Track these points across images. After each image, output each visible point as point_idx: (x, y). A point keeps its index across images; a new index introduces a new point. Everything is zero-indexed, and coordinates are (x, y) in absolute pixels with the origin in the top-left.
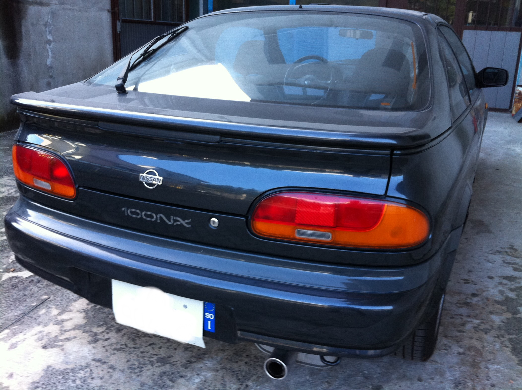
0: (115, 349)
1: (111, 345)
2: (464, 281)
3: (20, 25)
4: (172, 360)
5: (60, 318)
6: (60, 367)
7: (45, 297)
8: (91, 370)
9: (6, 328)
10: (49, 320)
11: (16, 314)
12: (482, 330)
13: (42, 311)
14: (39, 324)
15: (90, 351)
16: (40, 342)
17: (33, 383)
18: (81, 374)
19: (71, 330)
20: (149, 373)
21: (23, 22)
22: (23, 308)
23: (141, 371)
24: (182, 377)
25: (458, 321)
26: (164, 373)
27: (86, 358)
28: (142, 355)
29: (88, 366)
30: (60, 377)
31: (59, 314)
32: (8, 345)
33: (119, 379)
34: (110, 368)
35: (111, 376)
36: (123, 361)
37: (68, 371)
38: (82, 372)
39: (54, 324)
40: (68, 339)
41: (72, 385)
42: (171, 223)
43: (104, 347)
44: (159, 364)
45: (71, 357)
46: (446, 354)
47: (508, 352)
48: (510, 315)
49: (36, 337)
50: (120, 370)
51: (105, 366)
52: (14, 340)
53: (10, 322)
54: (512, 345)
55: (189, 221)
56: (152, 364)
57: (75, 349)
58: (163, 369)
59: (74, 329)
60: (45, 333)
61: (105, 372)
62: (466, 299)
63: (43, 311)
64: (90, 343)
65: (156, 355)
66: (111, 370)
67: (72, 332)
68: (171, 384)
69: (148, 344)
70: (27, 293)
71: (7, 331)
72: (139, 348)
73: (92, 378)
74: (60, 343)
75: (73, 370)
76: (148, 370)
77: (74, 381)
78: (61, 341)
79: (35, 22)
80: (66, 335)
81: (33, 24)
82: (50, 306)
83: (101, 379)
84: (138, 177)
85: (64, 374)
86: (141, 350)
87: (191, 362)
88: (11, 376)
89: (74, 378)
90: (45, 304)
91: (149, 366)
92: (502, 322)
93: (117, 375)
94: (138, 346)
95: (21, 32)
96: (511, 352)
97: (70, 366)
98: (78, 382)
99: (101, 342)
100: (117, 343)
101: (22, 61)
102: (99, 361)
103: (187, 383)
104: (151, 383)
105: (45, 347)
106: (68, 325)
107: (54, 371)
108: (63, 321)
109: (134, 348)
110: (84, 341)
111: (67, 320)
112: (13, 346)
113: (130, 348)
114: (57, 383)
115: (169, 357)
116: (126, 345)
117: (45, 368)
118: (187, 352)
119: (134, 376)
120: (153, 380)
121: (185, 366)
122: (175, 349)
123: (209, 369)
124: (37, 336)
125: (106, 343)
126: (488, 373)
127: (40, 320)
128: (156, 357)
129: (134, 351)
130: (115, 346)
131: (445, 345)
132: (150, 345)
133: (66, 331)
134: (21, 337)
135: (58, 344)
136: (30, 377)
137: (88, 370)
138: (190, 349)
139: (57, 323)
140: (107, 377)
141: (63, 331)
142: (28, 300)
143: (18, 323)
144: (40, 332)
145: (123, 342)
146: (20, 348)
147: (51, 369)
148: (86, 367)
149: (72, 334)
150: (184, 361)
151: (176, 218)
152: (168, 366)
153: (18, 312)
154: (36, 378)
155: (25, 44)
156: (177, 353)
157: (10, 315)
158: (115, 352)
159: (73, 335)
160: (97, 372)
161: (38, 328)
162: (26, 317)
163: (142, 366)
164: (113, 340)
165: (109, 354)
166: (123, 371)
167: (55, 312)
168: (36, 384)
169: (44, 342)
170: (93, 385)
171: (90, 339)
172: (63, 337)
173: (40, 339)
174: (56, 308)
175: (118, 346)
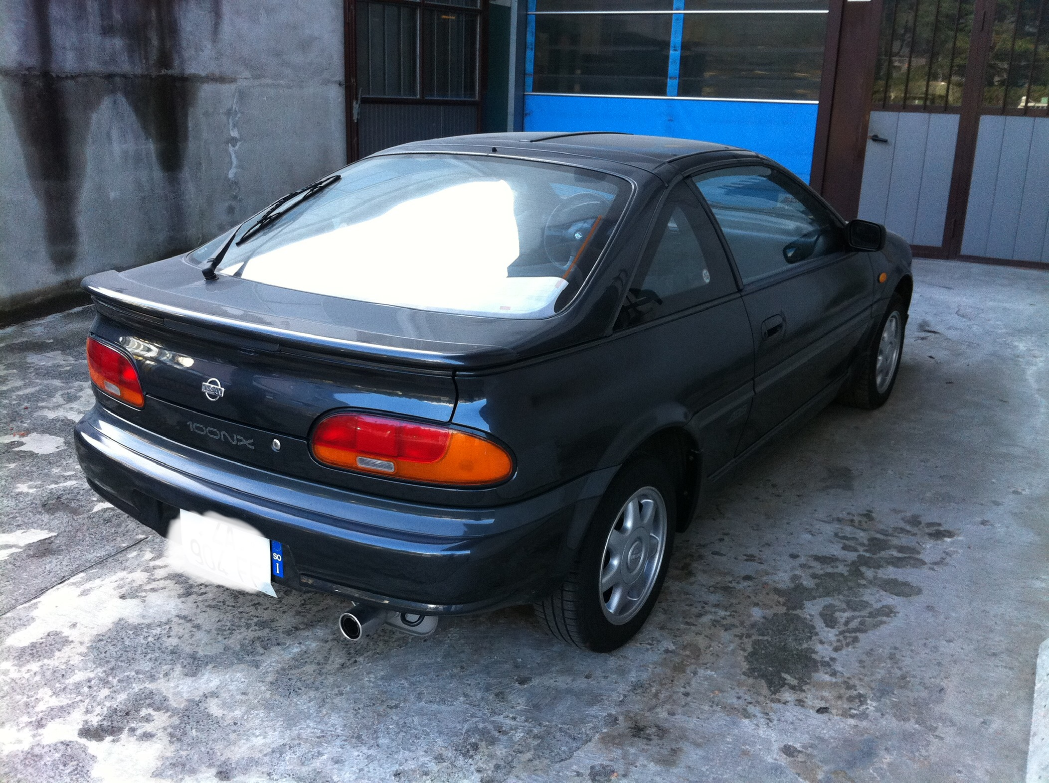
0: (209, 606)
1: (206, 600)
2: (745, 557)
3: (186, 116)
4: (274, 625)
5: (152, 564)
6: (134, 620)
7: (142, 537)
8: (170, 628)
9: (82, 571)
10: (138, 565)
11: (98, 555)
12: (723, 625)
13: (133, 554)
14: (124, 570)
15: (176, 605)
16: (119, 591)
17: (99, 635)
18: (158, 631)
19: (161, 579)
20: (239, 637)
21: (191, 110)
22: (109, 548)
23: (231, 634)
24: (278, 644)
25: (695, 610)
26: (259, 638)
27: (169, 612)
28: (239, 616)
29: (169, 622)
30: (131, 632)
31: (153, 559)
32: (79, 590)
33: (200, 640)
34: (194, 627)
35: (193, 635)
36: (213, 620)
37: (143, 626)
38: (159, 629)
39: (142, 571)
40: (153, 590)
41: (143, 641)
42: (234, 443)
43: (196, 602)
44: (257, 628)
45: (151, 610)
46: (648, 650)
47: (741, 657)
48: (782, 610)
49: (116, 584)
50: (206, 630)
51: (189, 625)
52: (87, 586)
53: (88, 565)
54: (754, 648)
55: (251, 441)
56: (248, 626)
57: (159, 602)
58: (259, 634)
59: (165, 578)
60: (128, 580)
61: (187, 631)
62: (730, 582)
63: (135, 554)
64: (179, 596)
65: (258, 617)
66: (194, 630)
67: (162, 582)
68: (261, 651)
69: (251, 604)
70: (120, 530)
71: (82, 575)
72: (239, 607)
73: (169, 637)
74: (144, 594)
75: (149, 626)
76: (240, 633)
77: (146, 638)
78: (146, 591)
79: (211, 110)
80: (154, 585)
81: (206, 114)
82: (144, 548)
83: (179, 638)
84: (200, 386)
85: (137, 629)
86: (241, 609)
87: (297, 629)
88: (74, 625)
89: (147, 634)
90: (139, 546)
91: (243, 629)
92: (764, 617)
93: (199, 635)
94: (238, 604)
95: (186, 128)
96: (746, 658)
97: (146, 621)
98: (150, 639)
99: (194, 596)
100: (214, 599)
101: (186, 173)
102: (184, 617)
103: (282, 652)
104: (238, 648)
105: (123, 597)
106: (160, 573)
107: (126, 624)
108: (154, 568)
109: (233, 606)
110: (173, 593)
111: (161, 567)
112: (85, 593)
113: (228, 606)
114: (126, 639)
115: (273, 621)
116: (224, 603)
117: (116, 620)
118: (297, 617)
119: (220, 638)
120: (242, 645)
121: (288, 633)
122: (284, 612)
123: (317, 638)
124: (118, 583)
125: (201, 598)
126: (690, 679)
127: (128, 564)
128: (256, 620)
129: (231, 610)
130: (210, 603)
131: (653, 639)
132: (254, 605)
133: (154, 580)
134: (98, 582)
135: (140, 594)
136: (96, 629)
137: (167, 627)
138: (302, 614)
139: (146, 570)
140: (187, 636)
141: (150, 580)
142: (119, 539)
143: (98, 566)
144: (122, 579)
145: (221, 599)
146: (93, 597)
147: (122, 622)
148: (166, 624)
149: (162, 583)
150: (290, 627)
151: (239, 437)
152: (267, 630)
153: (102, 553)
154: (103, 630)
155: (192, 147)
156: (285, 617)
157: (90, 556)
158: (208, 609)
159: (161, 586)
160: (176, 629)
161: (121, 574)
162: (110, 560)
163: (234, 628)
164: (210, 595)
165: (199, 611)
166: (209, 632)
167: (148, 555)
168: (101, 637)
169: (123, 591)
170: (167, 644)
171: (182, 591)
172: (149, 587)
173: (120, 587)
174: (151, 552)
175: (214, 603)
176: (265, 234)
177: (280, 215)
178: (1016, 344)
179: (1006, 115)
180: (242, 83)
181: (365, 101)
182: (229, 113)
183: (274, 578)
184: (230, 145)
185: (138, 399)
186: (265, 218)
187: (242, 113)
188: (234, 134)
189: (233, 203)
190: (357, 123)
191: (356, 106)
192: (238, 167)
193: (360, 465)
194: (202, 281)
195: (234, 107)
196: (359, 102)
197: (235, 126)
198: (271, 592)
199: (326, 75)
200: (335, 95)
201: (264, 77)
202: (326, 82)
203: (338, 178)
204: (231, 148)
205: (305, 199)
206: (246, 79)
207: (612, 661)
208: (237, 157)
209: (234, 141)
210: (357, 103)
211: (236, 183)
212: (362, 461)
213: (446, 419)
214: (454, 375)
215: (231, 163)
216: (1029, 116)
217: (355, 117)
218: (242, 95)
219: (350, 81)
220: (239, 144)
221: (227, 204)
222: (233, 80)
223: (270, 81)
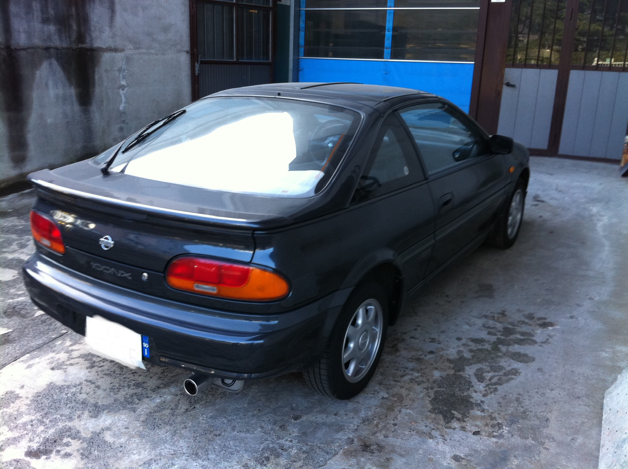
0: (105, 374)
1: (103, 371)
2: (430, 340)
3: (94, 72)
4: (145, 385)
5: (70, 348)
6: (59, 383)
7: (64, 331)
8: (82, 388)
9: (28, 353)
10: (62, 349)
11: (38, 343)
12: (416, 382)
13: (59, 342)
14: (53, 352)
15: (85, 374)
16: (51, 365)
17: (37, 393)
18: (74, 390)
19: (76, 358)
20: (124, 393)
21: (97, 69)
22: (45, 339)
23: (119, 391)
24: (147, 397)
25: (399, 373)
26: (135, 394)
27: (81, 378)
28: (124, 380)
29: (80, 384)
30: (58, 391)
31: (71, 346)
32: (26, 365)
33: (100, 395)
34: (96, 387)
35: (95, 393)
36: (108, 383)
37: (65, 387)
38: (75, 389)
39: (64, 353)
40: (71, 364)
41: (65, 396)
42: (119, 275)
43: (97, 372)
44: (134, 387)
45: (70, 377)
46: (371, 397)
47: (427, 401)
48: (452, 372)
49: (48, 361)
50: (103, 389)
51: (93, 386)
52: (31, 362)
53: (31, 349)
54: (435, 396)
55: (130, 274)
56: (129, 386)
57: (75, 372)
58: (135, 391)
59: (79, 357)
60: (56, 359)
61: (91, 389)
62: (421, 355)
63: (60, 342)
64: (87, 368)
65: (135, 381)
66: (96, 389)
67: (76, 359)
68: (137, 401)
69: (131, 372)
70: (52, 327)
71: (28, 355)
72: (123, 375)
73: (80, 393)
74: (65, 367)
75: (68, 387)
76: (124, 391)
77: (66, 394)
78: (66, 365)
79: (109, 69)
80: (72, 361)
81: (106, 71)
82: (66, 339)
83: (87, 394)
84: (99, 241)
85: (61, 389)
86: (125, 376)
87: (159, 388)
88: (23, 387)
89: (67, 392)
90: (63, 337)
91: (126, 388)
92: (441, 377)
93: (99, 392)
94: (123, 373)
95: (94, 80)
96: (430, 401)
97: (67, 384)
98: (69, 395)
99: (96, 368)
100: (108, 370)
101: (94, 108)
102: (90, 381)
103: (150, 402)
104: (122, 400)
105: (53, 369)
106: (75, 354)
107: (54, 386)
108: (72, 351)
109: (120, 374)
110: (85, 366)
111: (76, 350)
112: (29, 367)
113: (117, 374)
114: (54, 395)
115: (144, 383)
116: (114, 372)
117: (49, 383)
118: (159, 380)
119: (112, 394)
120: (125, 398)
121: (154, 390)
122: (151, 377)
123: (171, 394)
124: (49, 360)
125: (100, 369)
126: (397, 415)
127: (55, 349)
128: (133, 382)
129: (118, 376)
130: (105, 372)
131: (375, 391)
132: (133, 373)
133: (72, 358)
134: (37, 360)
135: (63, 367)
136: (36, 389)
137: (80, 387)
138: (162, 378)
139: (67, 352)
140: (92, 393)
141: (69, 358)
142: (50, 333)
143: (38, 350)
144: (52, 358)
145: (113, 370)
146: (34, 369)
147: (52, 384)
148: (79, 385)
149: (76, 360)
150: (154, 386)
151: (123, 272)
152: (140, 389)
153: (40, 342)
154: (40, 390)
155: (97, 91)
156: (151, 380)
157: (33, 344)
158: (104, 376)
159: (76, 362)
160: (85, 389)
161: (52, 355)
162: (45, 346)
163: (120, 387)
164: (106, 368)
165: (99, 377)
166: (105, 390)
167: (68, 343)
168: (39, 394)
169: (53, 365)
170: (79, 398)
171: (88, 365)
172: (68, 363)
173: (51, 363)
174: (70, 341)
175: (108, 372)
176: (139, 146)
177: (149, 134)
178: (591, 208)
179: (586, 70)
180: (128, 52)
181: (202, 63)
182: (120, 70)
183: (144, 358)
184: (121, 89)
185: (61, 248)
186: (140, 136)
187: (128, 70)
188: (123, 83)
189: (123, 125)
190: (198, 76)
191: (197, 65)
192: (125, 103)
193: (196, 289)
194: (101, 175)
195: (123, 67)
196: (199, 63)
197: (124, 78)
198: (143, 367)
199: (179, 47)
200: (184, 59)
201: (141, 48)
202: (179, 51)
203: (184, 112)
204: (121, 92)
205: (164, 124)
206: (130, 49)
207: (350, 405)
208: (125, 97)
209: (123, 87)
210: (198, 64)
211: (124, 113)
212: (197, 287)
213: (248, 260)
214: (253, 234)
215: (121, 101)
216: (599, 71)
217: (197, 72)
218: (128, 60)
219: (194, 51)
220: (126, 89)
221: (119, 126)
222: (122, 50)
223: (144, 51)
